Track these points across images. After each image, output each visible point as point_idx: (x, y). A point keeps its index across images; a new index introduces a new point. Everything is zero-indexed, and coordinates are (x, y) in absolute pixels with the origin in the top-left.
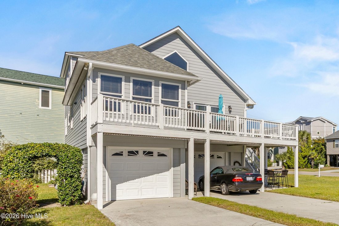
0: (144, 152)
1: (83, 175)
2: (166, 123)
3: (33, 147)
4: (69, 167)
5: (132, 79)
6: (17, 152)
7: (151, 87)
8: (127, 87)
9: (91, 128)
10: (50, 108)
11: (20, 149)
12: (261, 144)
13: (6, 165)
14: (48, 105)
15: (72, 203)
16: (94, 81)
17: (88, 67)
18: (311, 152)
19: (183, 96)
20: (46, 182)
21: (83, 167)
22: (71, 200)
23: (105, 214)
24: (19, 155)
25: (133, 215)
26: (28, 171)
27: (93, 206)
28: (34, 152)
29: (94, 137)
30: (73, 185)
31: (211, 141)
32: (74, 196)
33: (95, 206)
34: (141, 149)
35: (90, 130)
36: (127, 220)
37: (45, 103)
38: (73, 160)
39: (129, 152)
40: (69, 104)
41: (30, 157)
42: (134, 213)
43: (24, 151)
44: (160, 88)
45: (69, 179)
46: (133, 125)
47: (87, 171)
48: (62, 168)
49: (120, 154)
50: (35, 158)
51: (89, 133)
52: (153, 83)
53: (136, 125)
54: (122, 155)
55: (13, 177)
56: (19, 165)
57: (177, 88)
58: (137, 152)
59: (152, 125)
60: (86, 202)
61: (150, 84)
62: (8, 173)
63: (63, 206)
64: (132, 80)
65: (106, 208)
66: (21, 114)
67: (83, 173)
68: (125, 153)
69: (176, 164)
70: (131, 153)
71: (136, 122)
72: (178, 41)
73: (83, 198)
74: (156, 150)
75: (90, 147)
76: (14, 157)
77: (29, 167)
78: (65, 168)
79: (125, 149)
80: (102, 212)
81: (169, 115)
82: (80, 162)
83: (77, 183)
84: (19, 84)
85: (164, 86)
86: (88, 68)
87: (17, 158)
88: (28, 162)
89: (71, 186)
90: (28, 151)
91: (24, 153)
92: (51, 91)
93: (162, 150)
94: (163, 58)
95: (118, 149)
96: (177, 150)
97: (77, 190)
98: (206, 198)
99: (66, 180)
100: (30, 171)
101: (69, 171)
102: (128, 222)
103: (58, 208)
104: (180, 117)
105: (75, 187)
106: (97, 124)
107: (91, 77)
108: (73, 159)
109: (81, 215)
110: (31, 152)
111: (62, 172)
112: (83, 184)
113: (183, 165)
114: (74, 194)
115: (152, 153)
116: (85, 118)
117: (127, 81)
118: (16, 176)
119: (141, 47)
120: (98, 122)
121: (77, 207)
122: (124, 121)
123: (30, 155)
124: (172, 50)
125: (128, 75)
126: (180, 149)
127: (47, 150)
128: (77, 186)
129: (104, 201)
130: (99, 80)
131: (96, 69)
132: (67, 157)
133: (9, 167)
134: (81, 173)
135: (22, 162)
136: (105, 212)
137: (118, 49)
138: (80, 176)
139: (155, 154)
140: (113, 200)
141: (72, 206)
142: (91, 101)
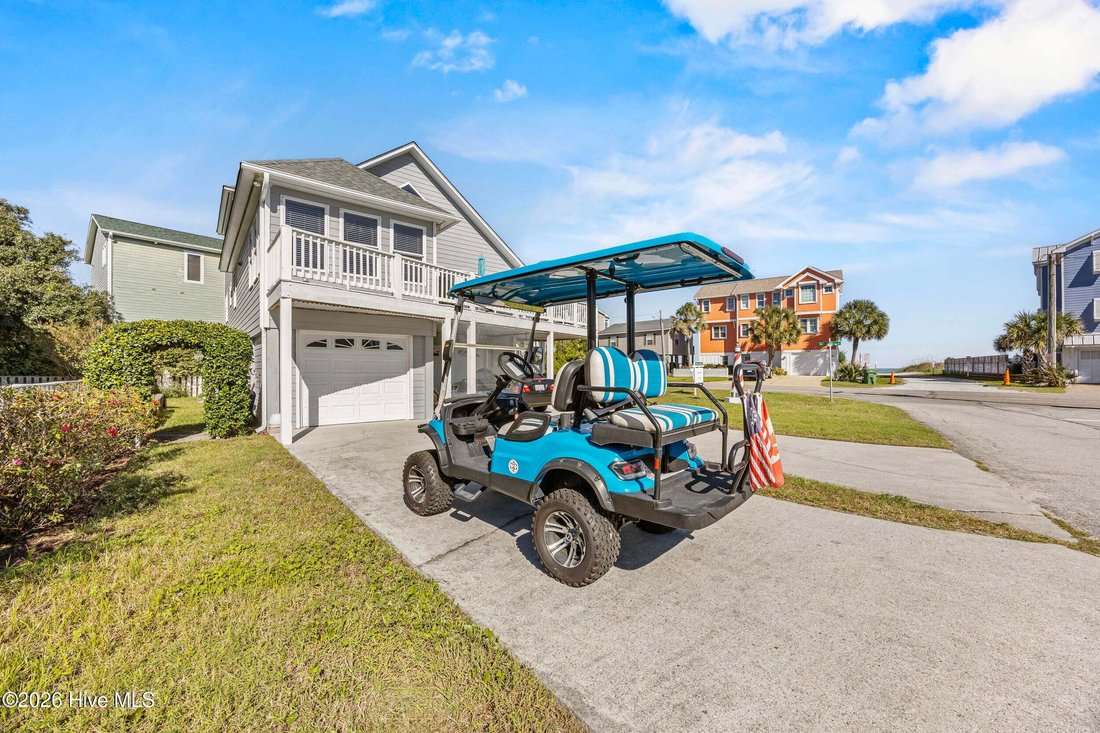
1: (253, 381)
2: (406, 289)
3: (153, 327)
4: (225, 366)
5: (342, 211)
6: (118, 335)
8: (334, 225)
9: (268, 295)
10: (202, 282)
11: (125, 330)
12: (548, 333)
13: (96, 361)
14: (197, 278)
15: (232, 433)
16: (274, 210)
17: (261, 183)
18: (578, 353)
19: (430, 247)
20: (194, 395)
21: (253, 366)
22: (230, 427)
23: (300, 458)
24: (122, 342)
25: (357, 458)
26: (141, 373)
27: (272, 438)
28: (154, 337)
29: (275, 311)
30: (234, 399)
31: (477, 324)
32: (236, 420)
33: (277, 438)
34: (358, 337)
35: (267, 299)
36: (349, 471)
37: (194, 274)
38: (234, 353)
39: (338, 341)
40: (230, 270)
41: (146, 346)
42: (357, 454)
43: (133, 334)
44: (392, 231)
45: (227, 388)
46: (348, 288)
47: (260, 375)
48: (212, 367)
49: (322, 344)
50: (157, 347)
51: (265, 304)
52: (379, 222)
53: (354, 289)
54: (325, 345)
55: (108, 384)
56: (122, 360)
57: (419, 233)
59: (381, 292)
60: (258, 430)
61: (374, 224)
62: (98, 376)
63: (214, 438)
64: (342, 214)
65: (300, 442)
66: (154, 290)
67: (253, 377)
68: (331, 343)
70: (341, 343)
71: (353, 283)
72: (412, 167)
73: (253, 422)
74: (384, 338)
75: (266, 329)
76: (112, 344)
77: (144, 364)
78: (219, 367)
79: (331, 335)
80: (291, 452)
81: (411, 280)
82: (247, 357)
83: (242, 395)
84: (151, 243)
85: (398, 229)
86: (262, 185)
87: (117, 347)
88: (140, 354)
89: (229, 400)
90: (141, 334)
91: (133, 337)
92: (202, 257)
93: (395, 338)
94: (400, 187)
95: (318, 335)
96: (419, 339)
97: (242, 408)
99: (220, 389)
100: (145, 372)
101: (226, 373)
102: (352, 477)
103: (202, 444)
104: (424, 284)
105: (237, 404)
106: (279, 282)
107: (268, 201)
108: (232, 350)
109: (248, 462)
110: (147, 336)
111: (213, 375)
112: (253, 397)
113: (430, 365)
114: (235, 417)
115: (378, 343)
116: (257, 281)
117: (335, 214)
118: (115, 382)
119: (360, 167)
120: (282, 278)
121: (241, 440)
122: (332, 280)
123: (146, 343)
124: (402, 180)
125: (336, 205)
126: (424, 337)
127: (180, 333)
128: (242, 400)
129: (294, 428)
130: (282, 209)
131: (278, 189)
132: (222, 347)
133: (100, 365)
134: (249, 378)
135: (129, 355)
136: (298, 451)
137: (317, 162)
138: (247, 382)
139: (383, 345)
140: (313, 426)
141: (231, 439)
142: (268, 246)
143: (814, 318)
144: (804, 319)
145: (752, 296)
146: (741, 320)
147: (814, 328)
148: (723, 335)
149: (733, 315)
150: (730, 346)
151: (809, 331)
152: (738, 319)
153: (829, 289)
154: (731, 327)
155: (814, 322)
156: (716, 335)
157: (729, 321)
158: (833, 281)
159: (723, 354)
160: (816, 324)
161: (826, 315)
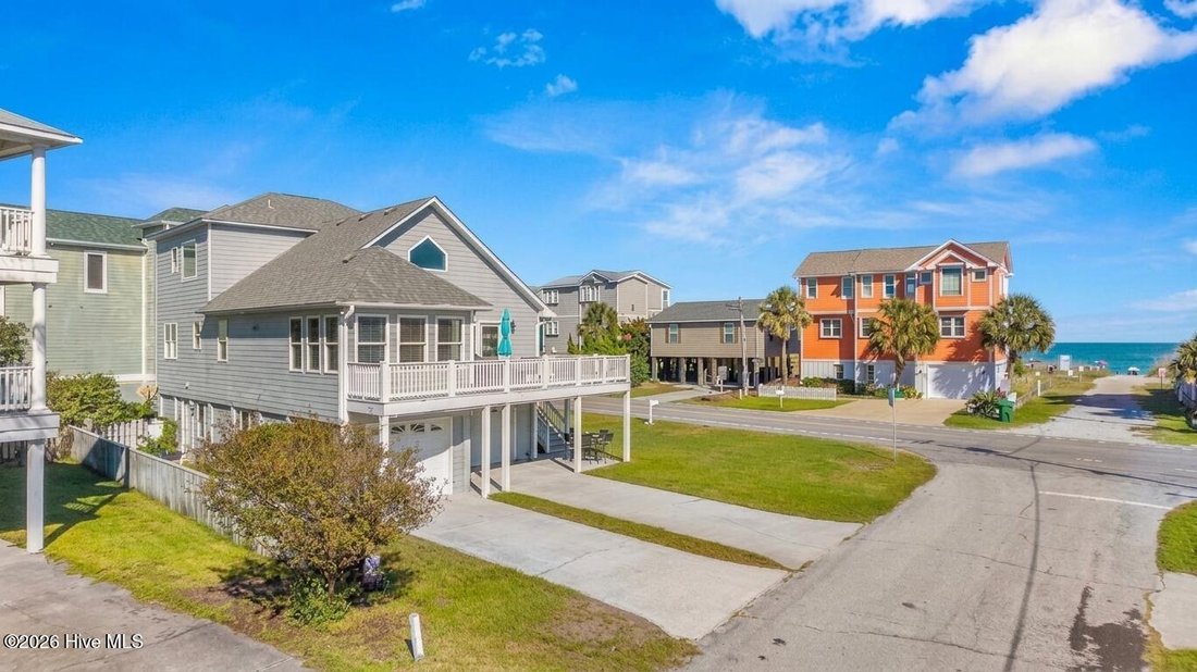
0: (412, 426)
5: (399, 316)
7: (423, 324)
8: (393, 330)
10: (104, 290)
14: (100, 285)
31: (513, 403)
34: (408, 423)
35: (346, 402)
37: (95, 280)
44: (437, 326)
46: (420, 398)
51: (345, 406)
52: (426, 319)
53: (424, 398)
58: (403, 427)
59: (441, 395)
64: (398, 320)
66: (51, 307)
69: (458, 440)
72: (432, 218)
74: (427, 421)
92: (105, 256)
93: (437, 421)
96: (458, 419)
98: (506, 494)
113: (468, 442)
115: (423, 426)
124: (422, 234)
125: (394, 314)
126: (462, 417)
139: (427, 427)
143: (959, 317)
144: (946, 316)
145: (878, 278)
146: (860, 312)
147: (960, 331)
148: (837, 332)
149: (851, 304)
150: (847, 351)
151: (953, 335)
152: (857, 311)
153: (980, 275)
154: (849, 321)
155: (960, 321)
156: (827, 332)
157: (845, 312)
158: (985, 263)
159: (837, 362)
160: (962, 323)
161: (974, 311)
